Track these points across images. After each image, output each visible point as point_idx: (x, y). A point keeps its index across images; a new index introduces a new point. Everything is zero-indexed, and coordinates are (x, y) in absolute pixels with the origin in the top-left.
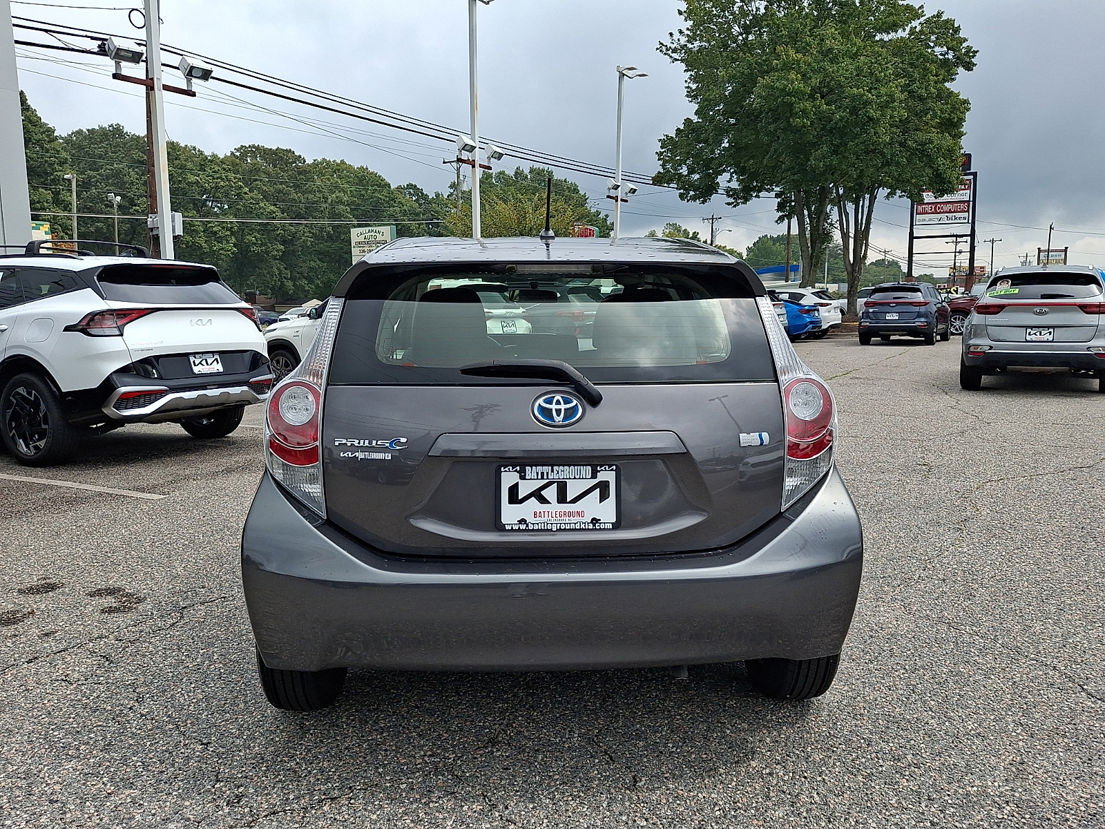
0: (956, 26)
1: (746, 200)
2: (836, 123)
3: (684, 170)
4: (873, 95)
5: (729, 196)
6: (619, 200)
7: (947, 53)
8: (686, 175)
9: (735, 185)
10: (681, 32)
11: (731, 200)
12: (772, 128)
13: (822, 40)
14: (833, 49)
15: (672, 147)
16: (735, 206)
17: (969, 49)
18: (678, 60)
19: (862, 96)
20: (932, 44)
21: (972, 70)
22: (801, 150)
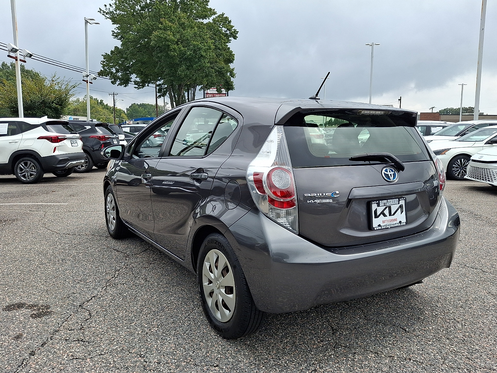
0: (230, 20)
1: (143, 86)
2: (188, 56)
3: (114, 70)
4: (202, 46)
5: (135, 84)
6: (88, 82)
7: (227, 31)
8: (115, 73)
9: (138, 79)
10: (110, 5)
11: (137, 86)
12: (159, 55)
13: (179, 18)
14: (185, 23)
15: (109, 59)
16: (138, 89)
17: (235, 30)
18: (108, 18)
19: (198, 45)
20: (221, 27)
21: (236, 39)
22: (174, 66)
